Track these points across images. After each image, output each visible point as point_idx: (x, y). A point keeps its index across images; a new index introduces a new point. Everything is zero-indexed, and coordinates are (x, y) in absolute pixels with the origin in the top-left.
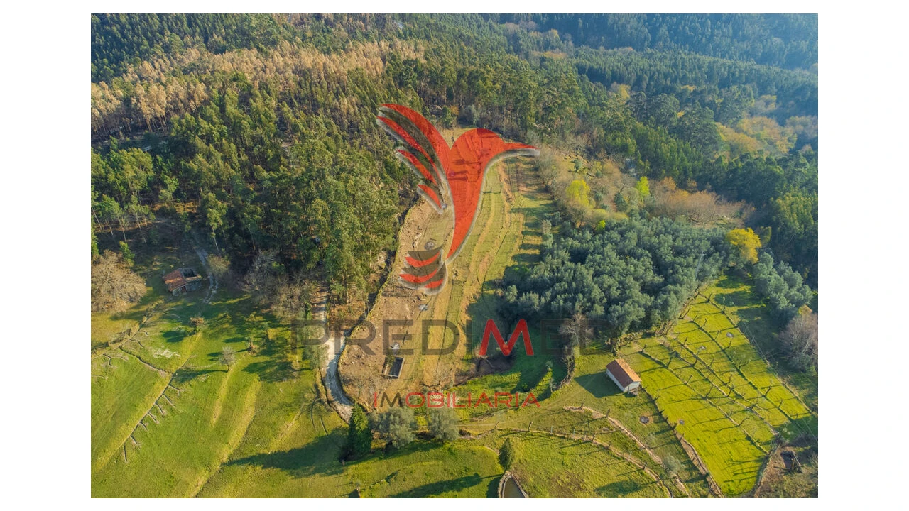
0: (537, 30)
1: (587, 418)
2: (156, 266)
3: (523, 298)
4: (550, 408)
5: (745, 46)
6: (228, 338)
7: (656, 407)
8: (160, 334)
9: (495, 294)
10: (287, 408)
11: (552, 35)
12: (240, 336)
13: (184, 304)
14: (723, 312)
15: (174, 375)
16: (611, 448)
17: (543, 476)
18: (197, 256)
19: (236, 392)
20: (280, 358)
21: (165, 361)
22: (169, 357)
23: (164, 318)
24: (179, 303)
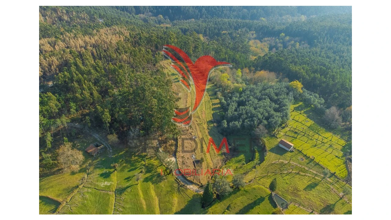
0: (152, 16)
1: (282, 165)
2: (78, 146)
3: (231, 124)
4: (267, 164)
5: (235, 13)
6: (129, 170)
7: (303, 153)
8: (98, 176)
9: (214, 126)
10: (170, 193)
11: (160, 17)
12: (133, 168)
13: (101, 160)
14: (301, 114)
15: (115, 192)
16: (300, 173)
17: (283, 190)
18: (94, 137)
19: (146, 192)
20: (155, 172)
21: (109, 187)
22: (109, 185)
23: (95, 168)
24: (98, 160)
